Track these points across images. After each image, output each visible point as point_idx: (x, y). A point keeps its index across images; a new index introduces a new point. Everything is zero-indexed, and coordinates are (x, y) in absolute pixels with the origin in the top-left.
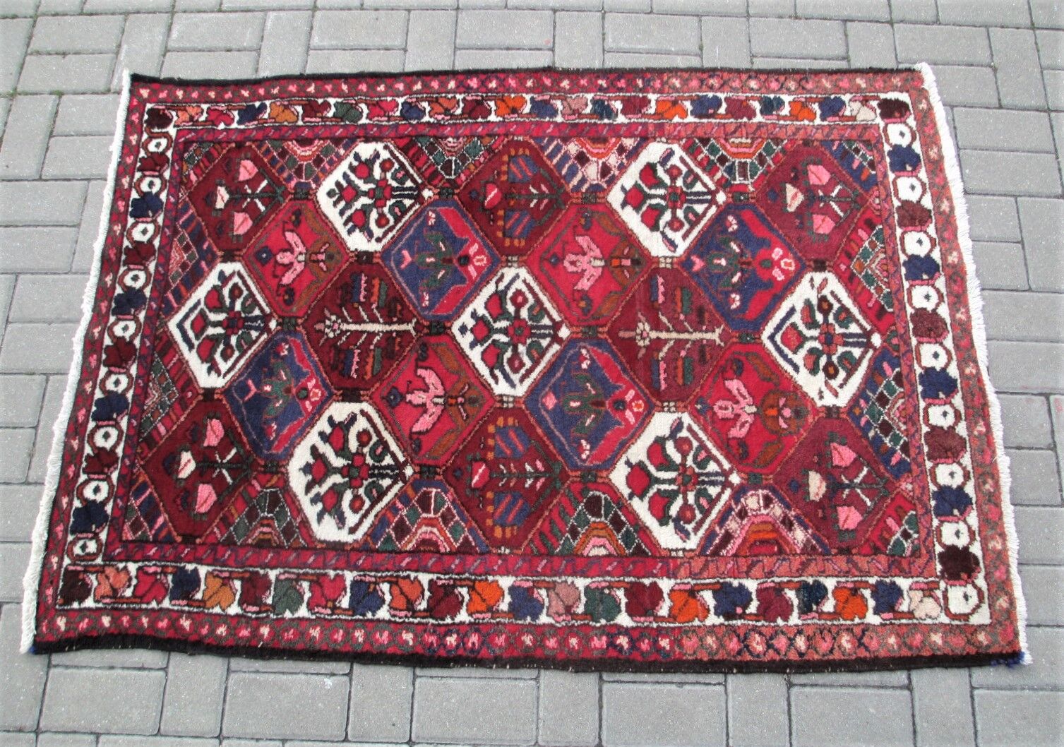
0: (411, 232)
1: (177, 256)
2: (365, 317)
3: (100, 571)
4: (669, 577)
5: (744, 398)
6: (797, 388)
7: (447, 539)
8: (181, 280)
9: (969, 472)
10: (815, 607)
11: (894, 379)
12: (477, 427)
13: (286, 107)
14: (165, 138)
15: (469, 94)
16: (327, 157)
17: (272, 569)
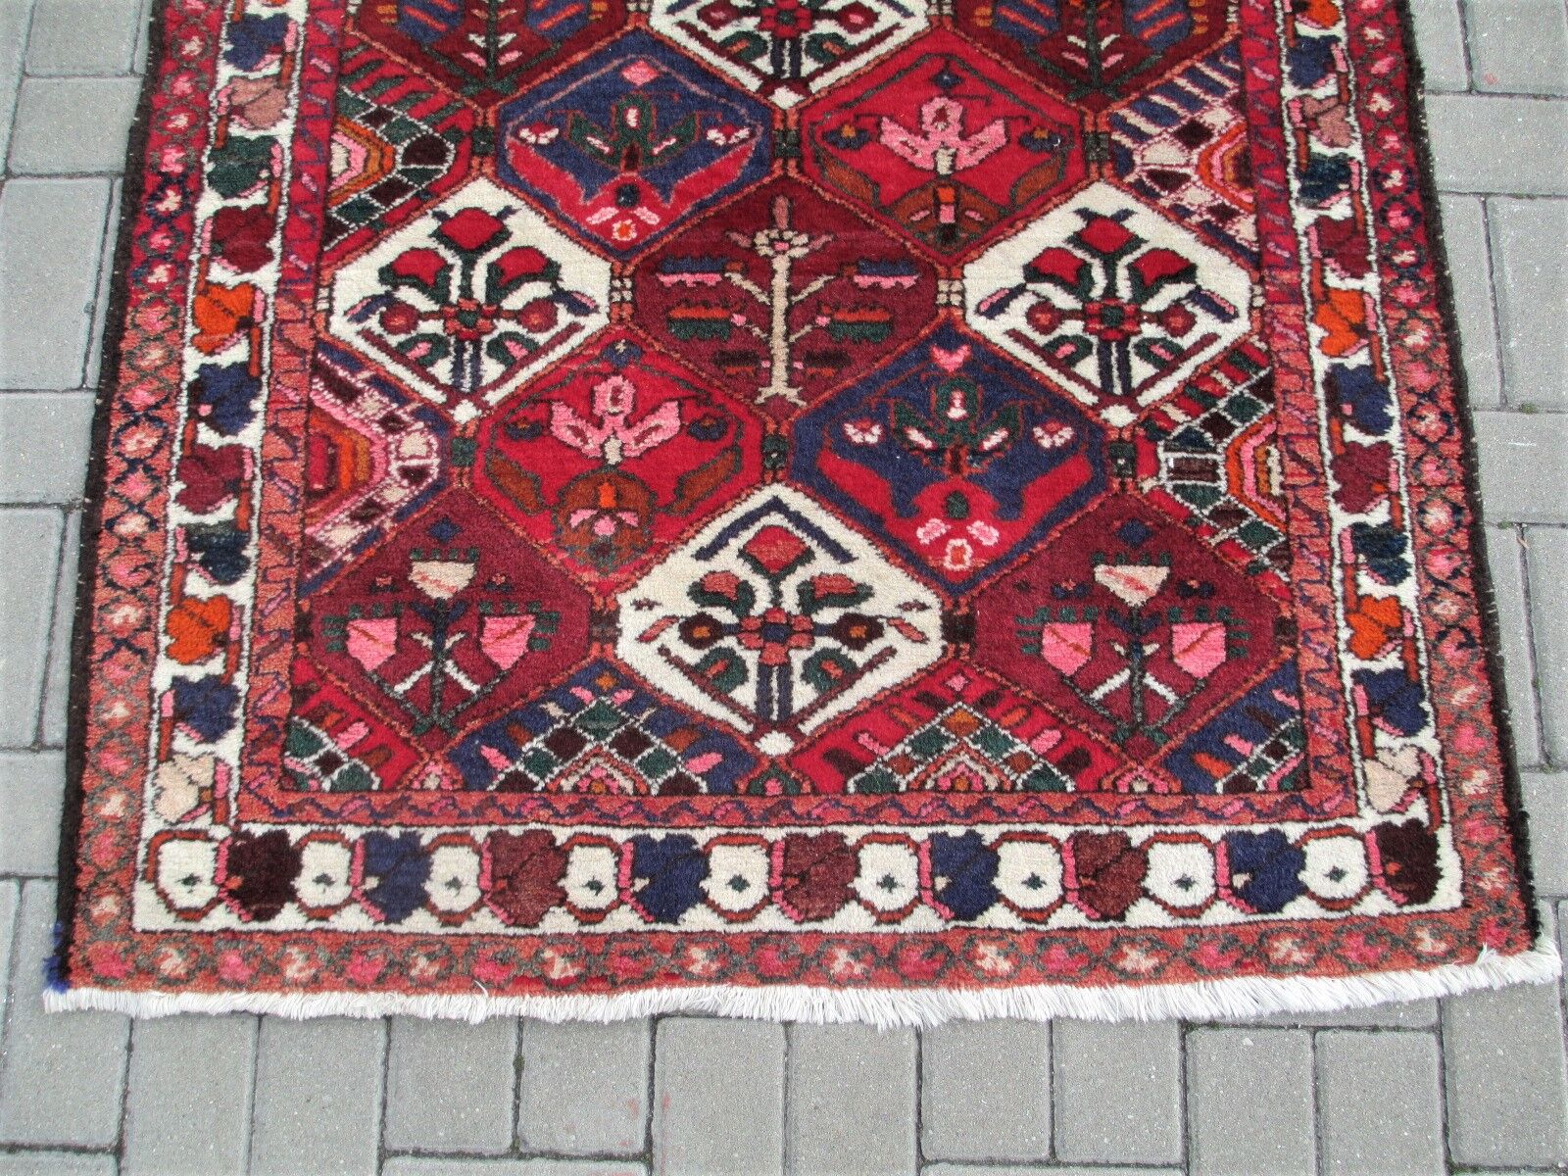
4: (279, 282)
5: (639, 440)
6: (661, 553)
9: (458, 924)
10: (197, 557)
11: (679, 775)
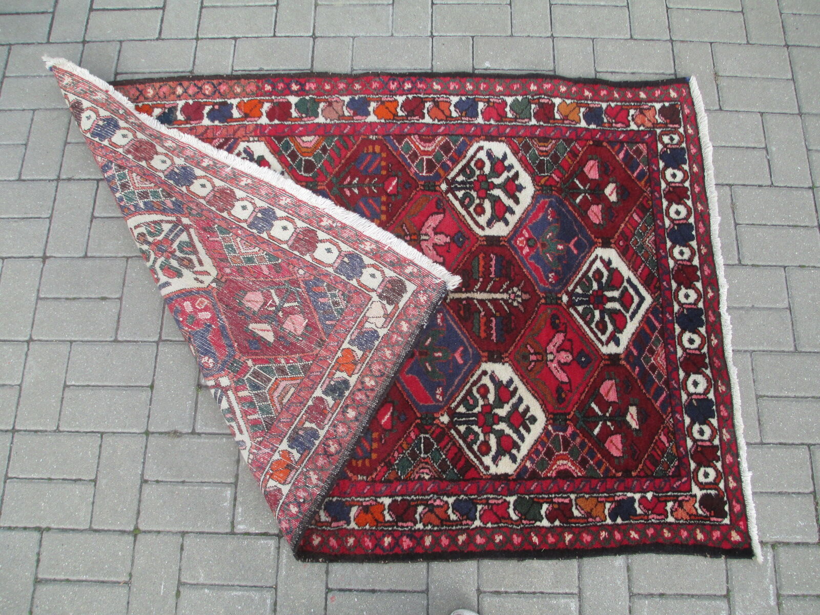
0: (457, 381)
2: (489, 304)
3: (656, 125)
4: (261, 125)
7: (414, 143)
8: (652, 338)
10: (166, 111)
12: (394, 219)
13: (589, 514)
14: (701, 483)
15: (410, 530)
16: (542, 458)
17: (535, 125)
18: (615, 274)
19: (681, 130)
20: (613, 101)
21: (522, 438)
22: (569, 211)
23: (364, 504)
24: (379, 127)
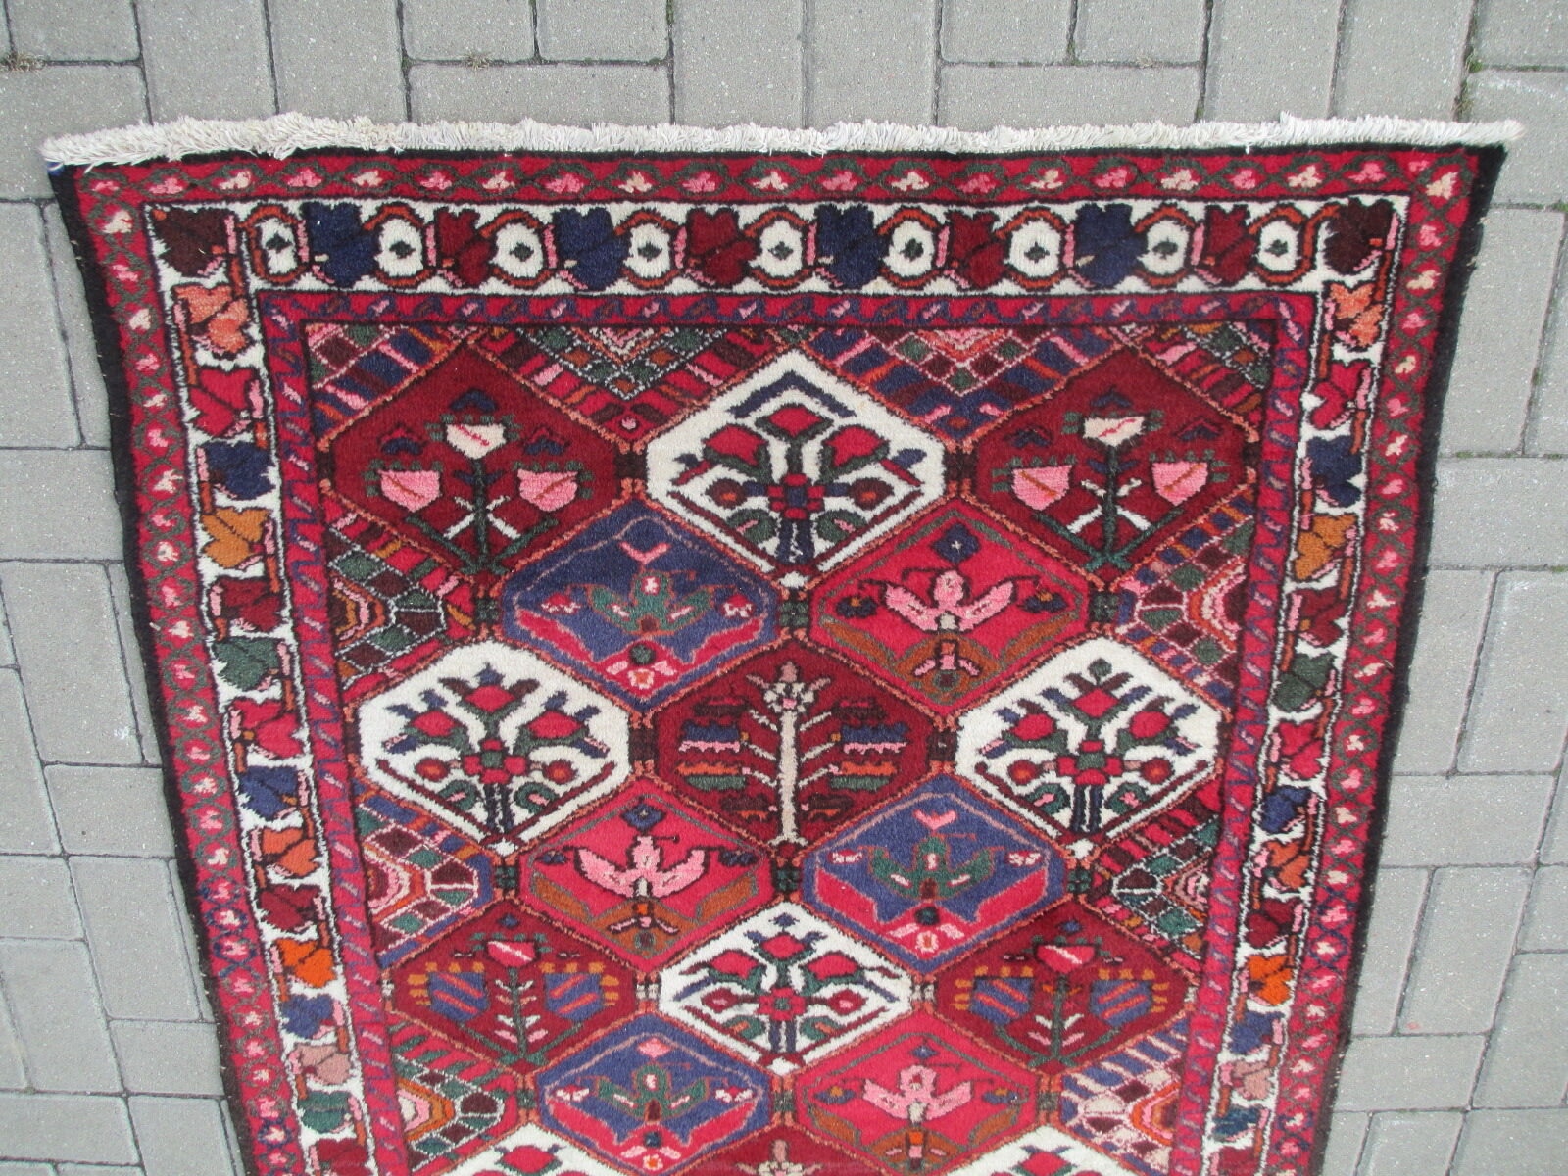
0: (995, 824)
1: (965, 341)
2: (810, 755)
3: (237, 289)
7: (392, 909)
8: (903, 362)
12: (597, 947)
13: (1337, 553)
14: (1299, 263)
15: (1311, 910)
16: (1192, 651)
17: (293, 629)
18: (720, 447)
19: (243, 210)
20: (180, 413)
21: (1141, 691)
22: (548, 560)
23: (1244, 989)
24: (357, 977)
